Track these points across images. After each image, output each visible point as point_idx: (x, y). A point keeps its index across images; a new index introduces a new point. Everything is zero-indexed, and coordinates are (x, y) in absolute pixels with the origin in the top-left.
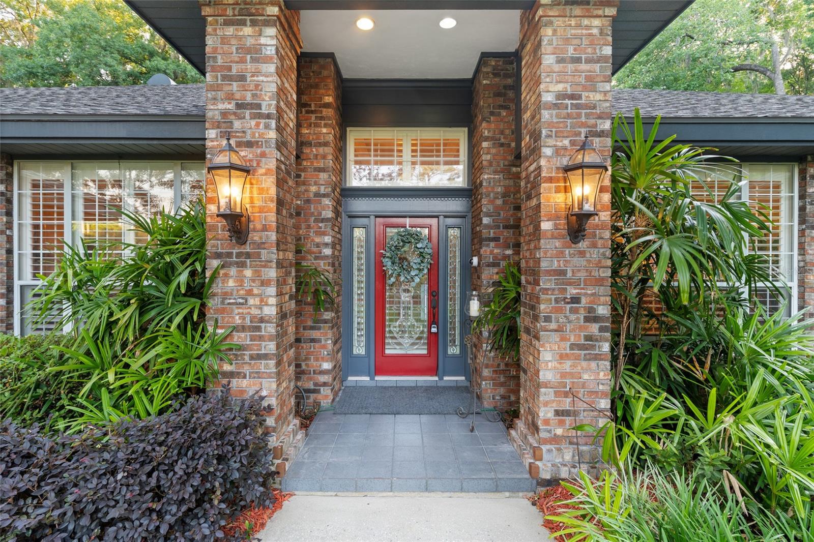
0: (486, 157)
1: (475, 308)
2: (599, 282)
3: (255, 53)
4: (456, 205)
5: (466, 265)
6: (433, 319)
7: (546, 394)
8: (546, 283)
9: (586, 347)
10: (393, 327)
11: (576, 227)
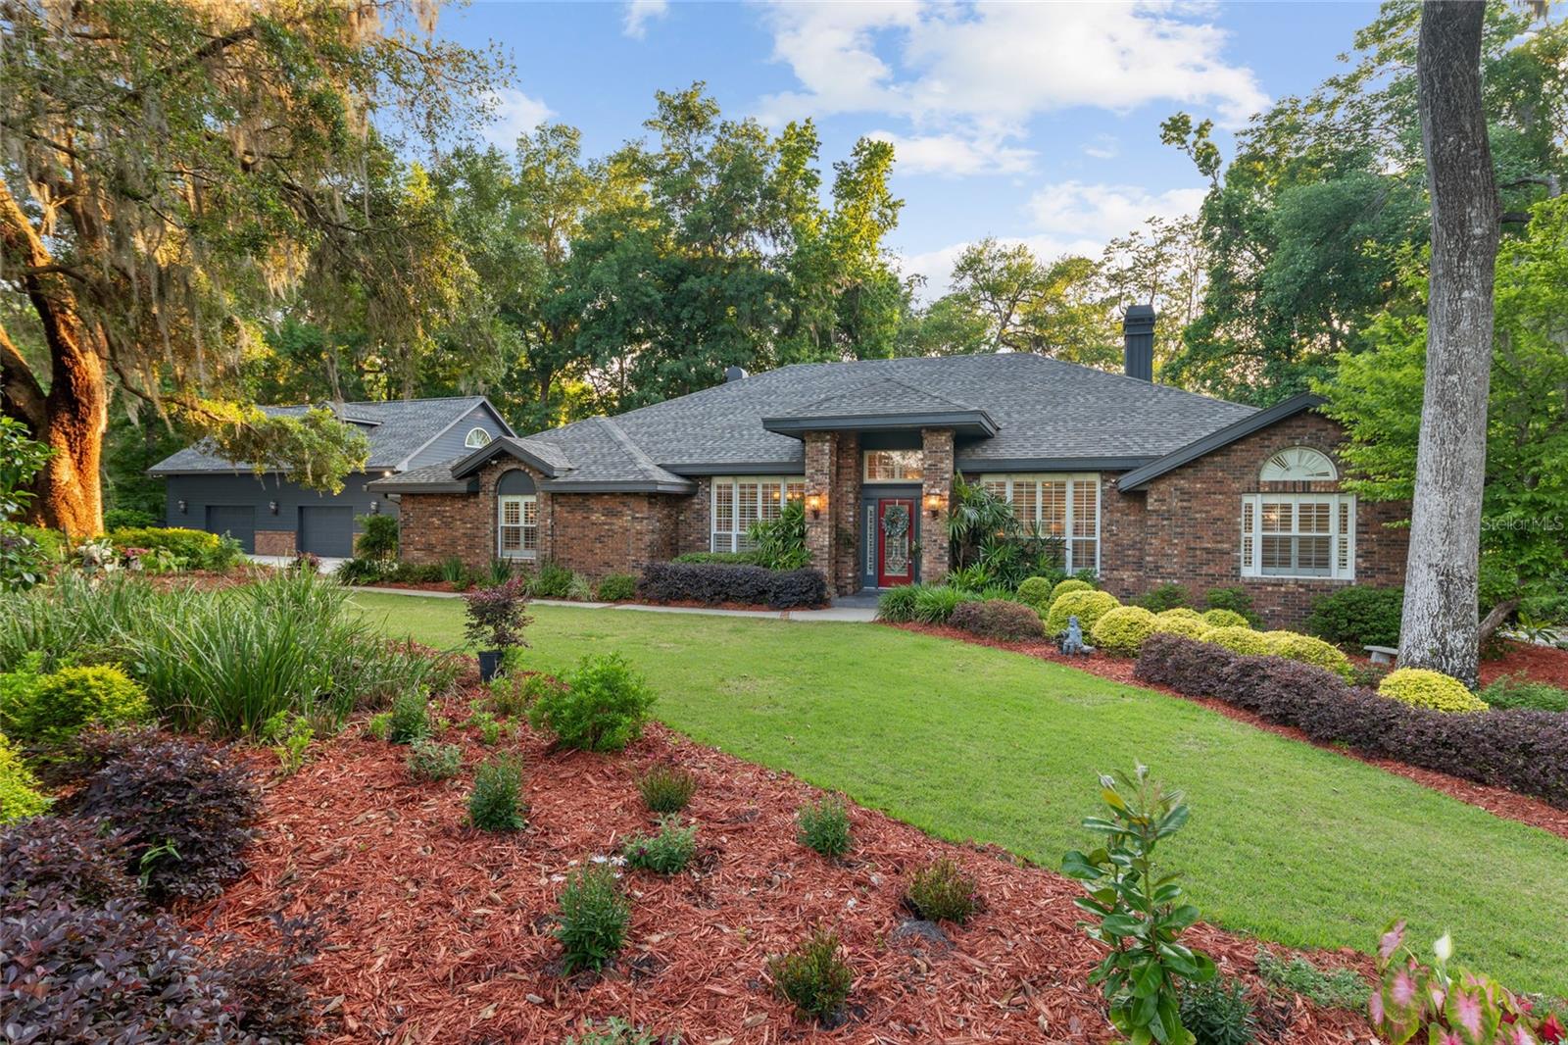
2: (945, 534)
9: (939, 558)
10: (889, 561)
11: (935, 513)
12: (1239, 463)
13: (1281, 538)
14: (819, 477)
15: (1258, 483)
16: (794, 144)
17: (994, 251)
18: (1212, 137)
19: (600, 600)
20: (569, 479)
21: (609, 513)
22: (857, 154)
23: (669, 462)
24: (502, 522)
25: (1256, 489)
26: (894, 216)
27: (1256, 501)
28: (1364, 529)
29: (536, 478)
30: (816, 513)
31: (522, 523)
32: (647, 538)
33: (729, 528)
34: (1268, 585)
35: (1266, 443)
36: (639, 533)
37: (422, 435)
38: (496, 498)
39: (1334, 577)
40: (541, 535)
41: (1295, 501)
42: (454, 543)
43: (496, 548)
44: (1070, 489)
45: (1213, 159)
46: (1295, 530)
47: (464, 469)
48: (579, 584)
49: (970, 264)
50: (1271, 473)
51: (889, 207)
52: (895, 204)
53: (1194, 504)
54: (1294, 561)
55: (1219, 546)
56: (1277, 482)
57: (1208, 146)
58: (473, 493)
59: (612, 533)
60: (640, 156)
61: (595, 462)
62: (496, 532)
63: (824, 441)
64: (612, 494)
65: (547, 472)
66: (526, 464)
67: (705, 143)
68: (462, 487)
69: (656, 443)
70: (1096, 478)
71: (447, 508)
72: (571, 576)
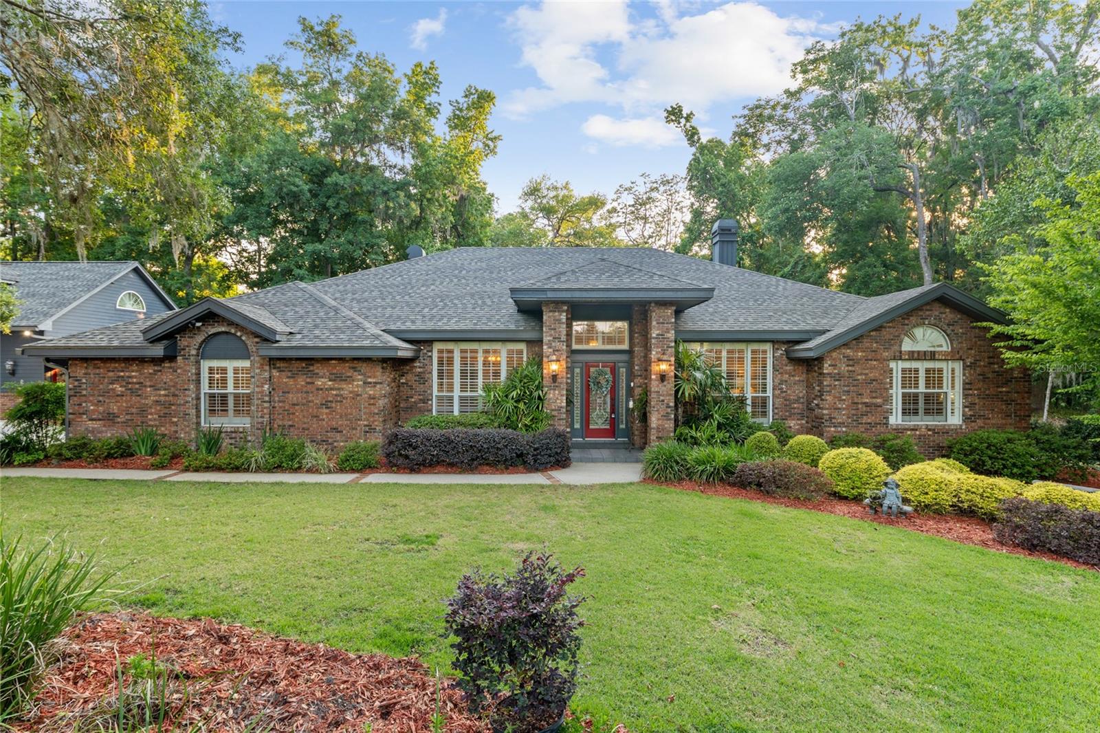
0: (637, 341)
1: (631, 404)
2: (671, 395)
3: (559, 321)
4: (624, 357)
5: (628, 385)
6: (613, 410)
7: (653, 432)
8: (653, 395)
9: (666, 416)
10: (593, 415)
11: (663, 378)
12: (887, 337)
13: (914, 393)
14: (557, 344)
15: (901, 352)
16: (421, 79)
17: (549, 183)
18: (694, 122)
19: (342, 470)
20: (294, 344)
21: (337, 378)
22: (466, 96)
23: (393, 327)
24: (205, 388)
25: (899, 357)
26: (495, 147)
27: (897, 367)
28: (967, 386)
29: (250, 342)
30: (554, 378)
31: (230, 389)
32: (381, 403)
33: (451, 389)
34: (907, 430)
35: (906, 322)
36: (371, 398)
37: (68, 295)
38: (198, 363)
39: (949, 422)
40: (256, 402)
41: (922, 366)
42: (143, 411)
43: (198, 416)
44: (748, 356)
45: (696, 137)
46: (922, 389)
47: (159, 331)
48: (313, 454)
49: (533, 192)
50: (907, 345)
51: (491, 139)
52: (495, 138)
53: (857, 368)
54: (921, 411)
55: (874, 401)
56: (913, 352)
57: (694, 128)
58: (170, 357)
59: (340, 399)
60: (283, 70)
61: (316, 326)
62: (198, 399)
63: (561, 312)
64: (341, 360)
65: (265, 337)
66: (237, 326)
67: (343, 67)
68: (158, 350)
69: (369, 309)
70: (768, 347)
71: (134, 373)
72: (302, 446)
